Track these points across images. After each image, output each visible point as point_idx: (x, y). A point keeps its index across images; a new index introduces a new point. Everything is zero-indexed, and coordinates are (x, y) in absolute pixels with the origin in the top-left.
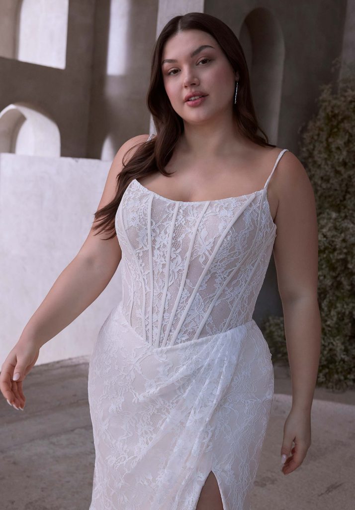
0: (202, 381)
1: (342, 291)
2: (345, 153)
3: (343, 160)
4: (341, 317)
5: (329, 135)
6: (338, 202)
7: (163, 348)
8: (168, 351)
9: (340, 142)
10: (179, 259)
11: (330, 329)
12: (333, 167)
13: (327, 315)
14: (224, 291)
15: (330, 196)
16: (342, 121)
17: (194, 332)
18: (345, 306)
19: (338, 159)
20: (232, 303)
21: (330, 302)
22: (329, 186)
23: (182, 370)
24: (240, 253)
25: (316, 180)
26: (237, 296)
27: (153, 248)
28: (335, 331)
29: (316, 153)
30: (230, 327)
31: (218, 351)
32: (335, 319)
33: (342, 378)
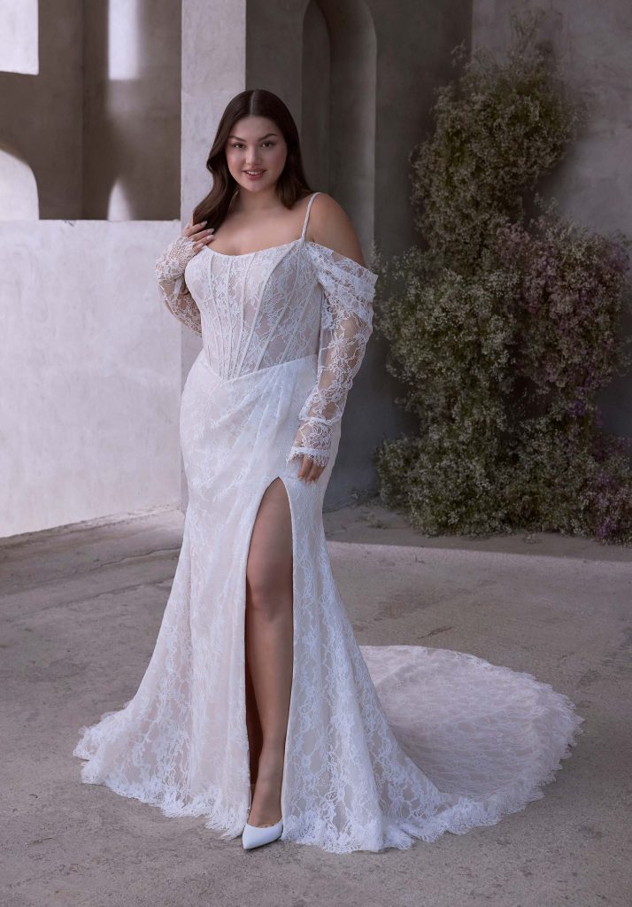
0: (263, 406)
1: (479, 390)
2: (472, 188)
3: (472, 196)
4: (480, 428)
5: (451, 162)
6: (471, 261)
7: (232, 380)
8: (235, 382)
9: (465, 172)
10: (236, 304)
11: (465, 447)
12: (458, 209)
13: (459, 428)
14: (277, 328)
15: (459, 252)
16: (467, 141)
17: (254, 365)
18: (485, 413)
19: (465, 196)
20: (286, 338)
21: (463, 408)
22: (454, 237)
23: (247, 398)
24: (283, 295)
25: (437, 230)
26: (291, 332)
27: (215, 298)
28: (472, 449)
29: (433, 189)
30: (287, 359)
31: (274, 381)
32: (470, 431)
33: (485, 517)
